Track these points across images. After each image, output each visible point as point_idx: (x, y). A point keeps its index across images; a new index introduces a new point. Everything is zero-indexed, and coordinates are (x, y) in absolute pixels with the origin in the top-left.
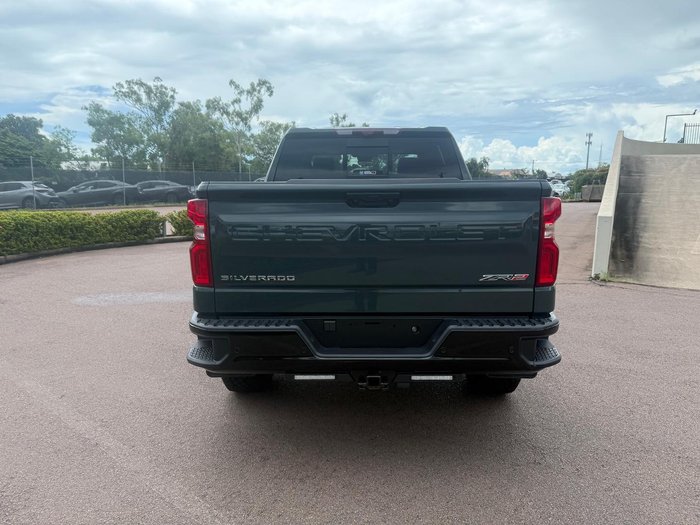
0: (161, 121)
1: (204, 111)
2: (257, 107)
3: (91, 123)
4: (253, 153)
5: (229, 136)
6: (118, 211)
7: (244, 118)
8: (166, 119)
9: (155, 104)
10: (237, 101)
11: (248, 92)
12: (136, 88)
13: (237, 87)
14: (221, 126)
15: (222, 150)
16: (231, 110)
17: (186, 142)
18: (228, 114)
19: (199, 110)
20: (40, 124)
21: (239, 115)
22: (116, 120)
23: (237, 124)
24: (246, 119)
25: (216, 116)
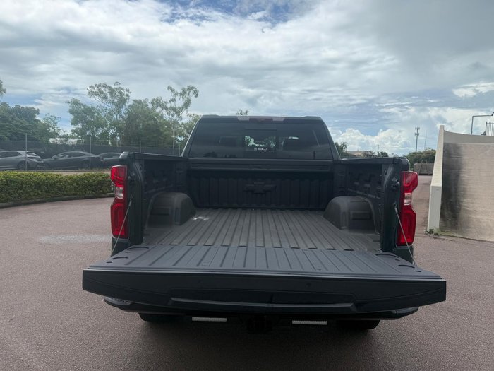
0: (120, 112)
1: (150, 106)
2: (187, 104)
3: (71, 112)
4: (183, 135)
5: (167, 123)
6: (82, 173)
7: (177, 111)
8: (124, 111)
9: (116, 100)
10: (173, 100)
11: (181, 94)
12: (103, 89)
13: (173, 90)
14: (162, 117)
15: (162, 133)
16: (168, 106)
17: (137, 127)
18: (166, 109)
19: (147, 105)
20: (37, 112)
21: (174, 109)
22: (89, 111)
23: (173, 115)
24: (179, 112)
25: (158, 110)
